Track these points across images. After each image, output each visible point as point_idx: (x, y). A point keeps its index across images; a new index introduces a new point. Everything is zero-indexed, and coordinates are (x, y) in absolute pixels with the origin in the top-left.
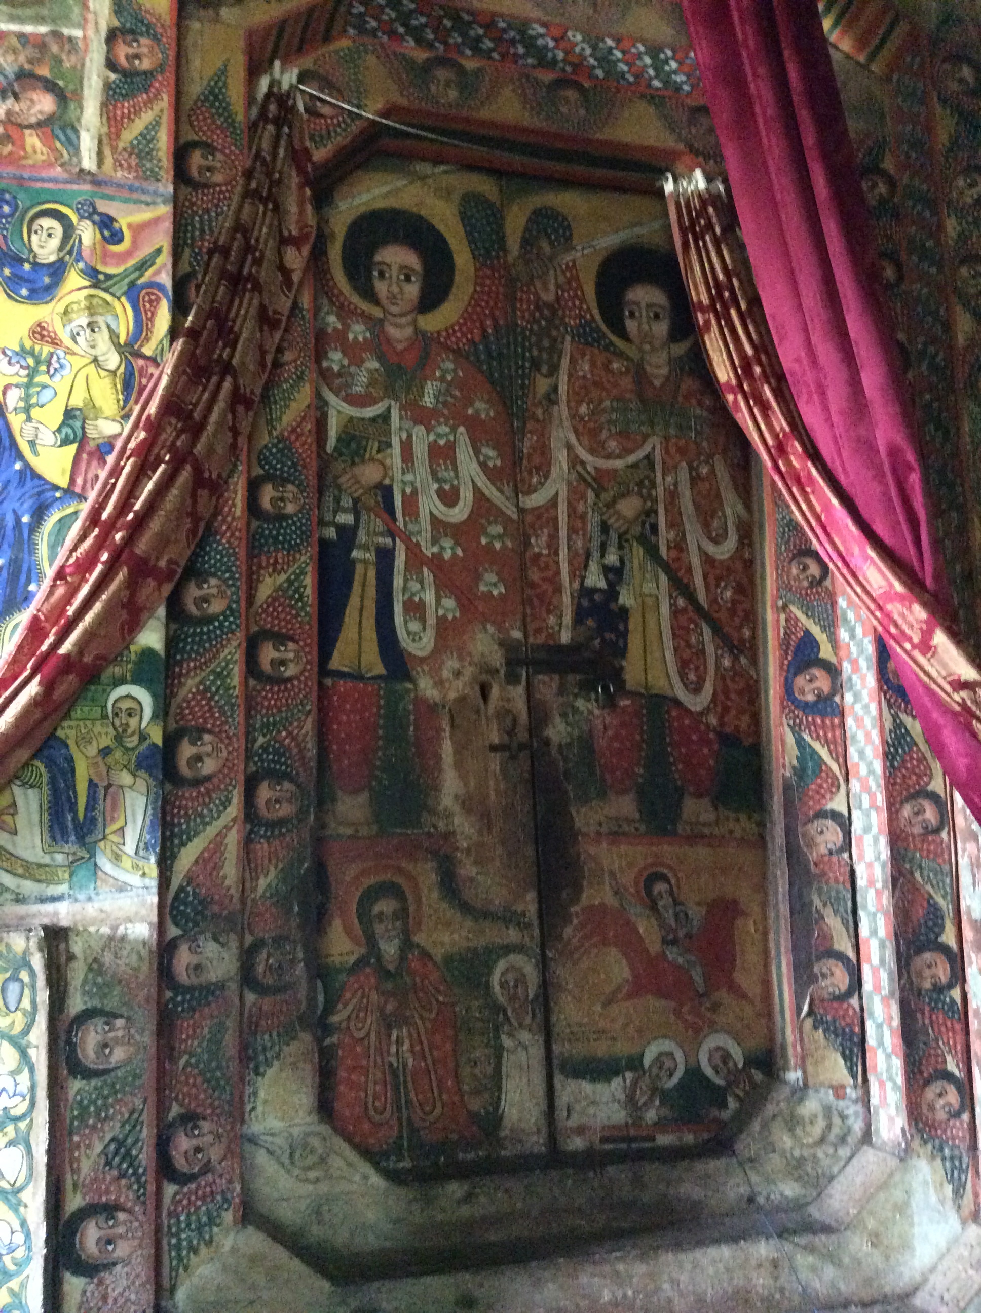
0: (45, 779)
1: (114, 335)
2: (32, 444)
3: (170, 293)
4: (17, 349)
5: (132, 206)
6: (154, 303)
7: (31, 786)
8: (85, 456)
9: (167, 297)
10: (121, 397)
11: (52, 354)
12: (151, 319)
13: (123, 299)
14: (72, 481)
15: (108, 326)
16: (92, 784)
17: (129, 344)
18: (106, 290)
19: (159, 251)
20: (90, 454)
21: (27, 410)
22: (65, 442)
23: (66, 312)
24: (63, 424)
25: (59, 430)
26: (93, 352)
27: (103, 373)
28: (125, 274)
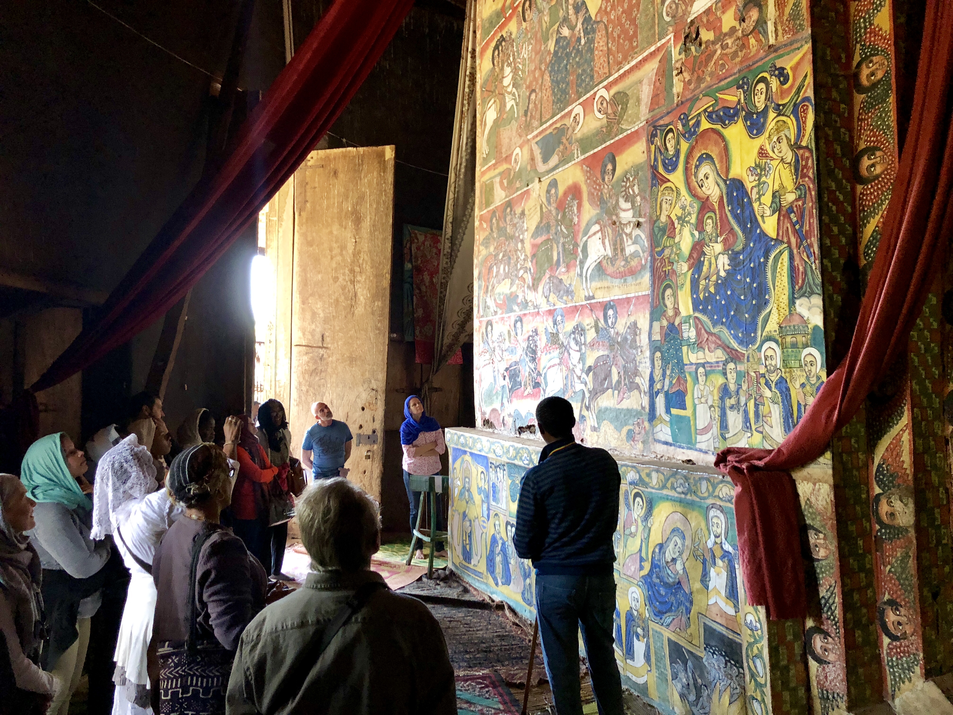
0: (780, 400)
1: (789, 140)
2: (762, 216)
3: (813, 102)
4: (754, 165)
5: (792, 54)
6: (805, 111)
7: (776, 403)
8: (782, 218)
9: (811, 104)
10: (794, 177)
11: (765, 163)
12: (804, 123)
13: (792, 116)
14: (778, 234)
15: (786, 136)
16: (799, 404)
17: (796, 143)
18: (783, 115)
19: (806, 76)
20: (784, 216)
21: (759, 199)
22: (774, 212)
23: (769, 137)
24: (772, 202)
25: (771, 207)
26: (781, 155)
27: (786, 166)
28: (792, 99)
